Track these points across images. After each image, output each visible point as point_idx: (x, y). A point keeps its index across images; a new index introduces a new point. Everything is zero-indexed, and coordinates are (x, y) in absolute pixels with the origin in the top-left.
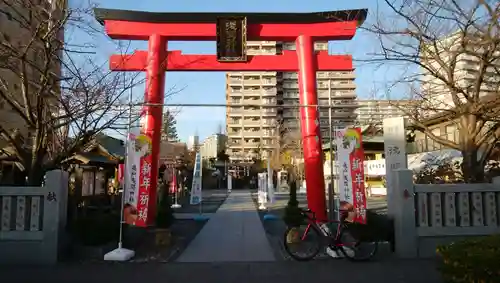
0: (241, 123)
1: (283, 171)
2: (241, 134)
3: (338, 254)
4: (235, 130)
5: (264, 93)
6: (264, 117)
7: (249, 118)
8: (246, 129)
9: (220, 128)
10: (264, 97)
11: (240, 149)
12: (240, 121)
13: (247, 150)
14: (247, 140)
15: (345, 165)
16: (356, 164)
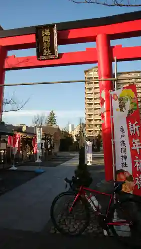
0: (92, 117)
2: (93, 123)
4: (90, 120)
7: (97, 114)
8: (95, 120)
9: (81, 119)
11: (92, 131)
12: (92, 116)
13: (96, 131)
14: (96, 126)
15: (122, 129)
16: (133, 128)
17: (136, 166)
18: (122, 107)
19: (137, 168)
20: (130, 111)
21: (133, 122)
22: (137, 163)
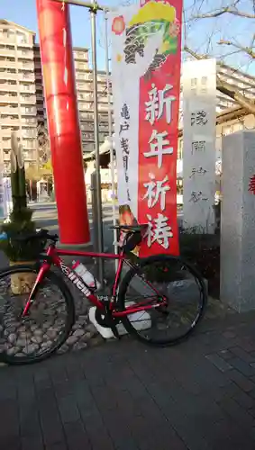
1: (42, 181)
3: (115, 331)
5: (22, 100)
6: (23, 128)
10: (22, 105)
15: (125, 112)
16: (158, 102)
17: (148, 197)
18: (132, 52)
19: (150, 201)
20: (158, 58)
21: (160, 87)
22: (150, 189)
